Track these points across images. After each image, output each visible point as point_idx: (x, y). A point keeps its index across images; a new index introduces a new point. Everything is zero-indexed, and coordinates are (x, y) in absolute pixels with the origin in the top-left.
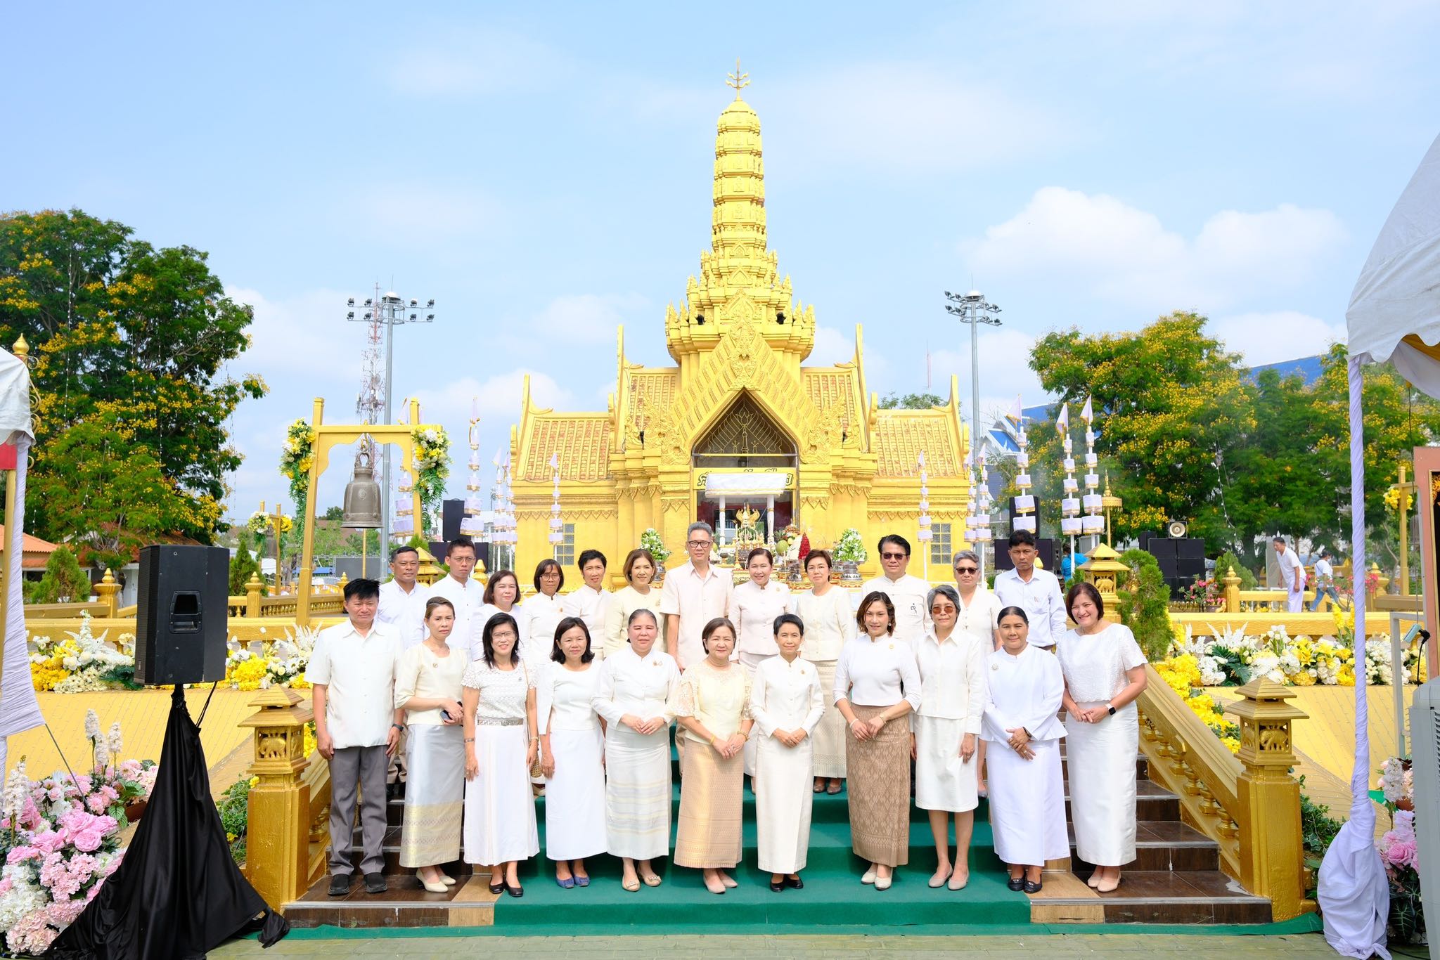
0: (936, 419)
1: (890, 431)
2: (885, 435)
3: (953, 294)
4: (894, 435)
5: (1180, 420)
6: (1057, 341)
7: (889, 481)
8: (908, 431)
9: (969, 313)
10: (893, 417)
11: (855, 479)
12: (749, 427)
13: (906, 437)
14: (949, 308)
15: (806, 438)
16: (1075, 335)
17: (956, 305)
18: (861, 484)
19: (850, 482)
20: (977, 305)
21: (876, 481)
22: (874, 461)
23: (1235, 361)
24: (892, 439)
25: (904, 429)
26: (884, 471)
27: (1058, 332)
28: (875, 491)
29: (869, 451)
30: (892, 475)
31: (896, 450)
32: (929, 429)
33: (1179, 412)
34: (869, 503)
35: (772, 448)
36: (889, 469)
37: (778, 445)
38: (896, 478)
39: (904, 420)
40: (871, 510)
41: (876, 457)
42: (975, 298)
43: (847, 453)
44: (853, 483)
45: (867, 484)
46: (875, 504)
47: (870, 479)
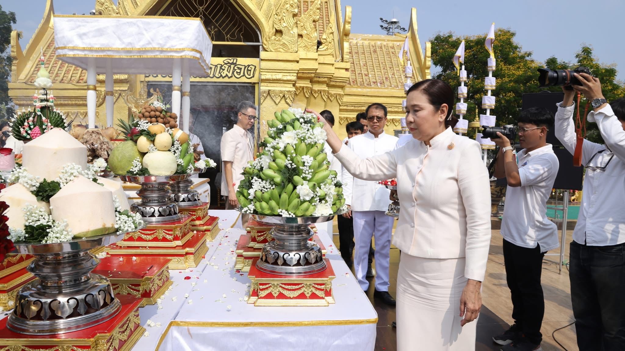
0: (398, 43)
1: (361, 51)
2: (356, 53)
3: (384, 19)
4: (363, 53)
5: (510, 81)
6: (441, 39)
7: (359, 90)
8: (375, 51)
9: (391, 30)
10: (363, 39)
11: (328, 86)
12: (206, 9)
13: (374, 56)
14: (382, 26)
15: (271, 22)
16: (450, 36)
17: (385, 25)
18: (333, 91)
19: (324, 87)
20: (396, 26)
21: (348, 90)
22: (347, 70)
23: (528, 56)
24: (362, 56)
25: (372, 49)
26: (355, 81)
27: (442, 34)
28: (346, 99)
29: (342, 60)
30: (362, 85)
31: (366, 65)
32: (393, 50)
33: (510, 77)
34: (341, 110)
35: (233, 35)
36: (359, 80)
37: (240, 31)
38: (365, 87)
39: (373, 43)
40: (342, 116)
41: (348, 65)
42: (395, 23)
43: (321, 59)
44: (326, 89)
45: (339, 91)
46: (347, 111)
47: (342, 87)
